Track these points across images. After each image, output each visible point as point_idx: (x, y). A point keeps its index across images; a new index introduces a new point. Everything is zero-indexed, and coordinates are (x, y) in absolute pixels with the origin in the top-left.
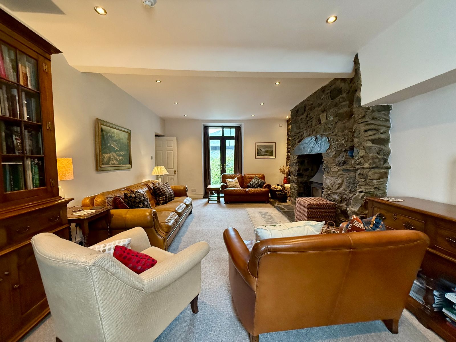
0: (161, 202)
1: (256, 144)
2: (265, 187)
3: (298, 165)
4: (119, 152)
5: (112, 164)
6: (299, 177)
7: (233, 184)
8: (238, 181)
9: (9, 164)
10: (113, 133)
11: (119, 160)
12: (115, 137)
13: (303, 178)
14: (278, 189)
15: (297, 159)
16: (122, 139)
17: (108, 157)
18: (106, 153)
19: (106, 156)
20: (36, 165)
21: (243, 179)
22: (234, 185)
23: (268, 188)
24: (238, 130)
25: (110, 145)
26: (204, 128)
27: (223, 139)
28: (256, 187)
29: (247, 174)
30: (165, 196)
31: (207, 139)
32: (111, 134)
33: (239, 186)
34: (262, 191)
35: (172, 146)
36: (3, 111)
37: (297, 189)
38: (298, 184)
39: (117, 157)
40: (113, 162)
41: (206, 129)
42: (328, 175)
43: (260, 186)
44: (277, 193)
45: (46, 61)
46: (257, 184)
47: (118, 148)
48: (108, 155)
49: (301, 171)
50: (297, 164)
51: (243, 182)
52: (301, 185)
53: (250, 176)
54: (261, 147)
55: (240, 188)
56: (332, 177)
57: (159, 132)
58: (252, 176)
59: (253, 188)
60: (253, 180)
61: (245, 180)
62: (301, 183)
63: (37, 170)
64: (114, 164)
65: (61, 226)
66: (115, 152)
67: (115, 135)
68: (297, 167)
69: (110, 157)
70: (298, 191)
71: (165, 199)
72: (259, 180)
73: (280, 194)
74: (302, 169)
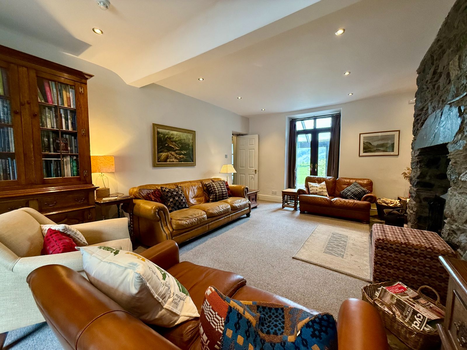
0: (211, 200)
1: (361, 135)
2: (365, 199)
3: (420, 166)
4: (179, 151)
5: (170, 161)
6: (421, 188)
7: (317, 190)
8: (325, 187)
9: (54, 160)
10: (172, 135)
11: (179, 158)
12: (175, 138)
13: (430, 190)
14: (391, 205)
15: (418, 155)
16: (184, 140)
17: (165, 156)
18: (162, 152)
19: (163, 154)
20: (74, 161)
21: (335, 184)
22: (317, 192)
23: (368, 201)
24: (337, 118)
25: (168, 145)
26: (290, 122)
27: (315, 133)
28: (350, 198)
29: (343, 178)
30: (214, 194)
31: (293, 134)
32: (169, 136)
33: (327, 194)
34: (355, 204)
35: (254, 144)
36: (52, 125)
37: (415, 209)
38: (418, 199)
39: (177, 156)
40: (171, 160)
41: (293, 123)
42: (456, 190)
43: (358, 196)
44: (385, 210)
45: (83, 85)
46: (352, 193)
47: (178, 148)
48: (166, 154)
49: (427, 178)
50: (418, 165)
51: (335, 188)
52: (425, 203)
53: (348, 181)
54: (370, 140)
55: (326, 196)
56: (460, 193)
57: (239, 131)
58: (351, 181)
59: (346, 198)
60: (349, 188)
61: (338, 187)
62: (426, 199)
63: (75, 164)
64: (173, 161)
65: (88, 206)
66: (175, 151)
67: (175, 136)
68: (419, 170)
69: (168, 155)
70: (417, 212)
71: (214, 197)
72: (358, 187)
73: (390, 213)
74: (429, 174)
